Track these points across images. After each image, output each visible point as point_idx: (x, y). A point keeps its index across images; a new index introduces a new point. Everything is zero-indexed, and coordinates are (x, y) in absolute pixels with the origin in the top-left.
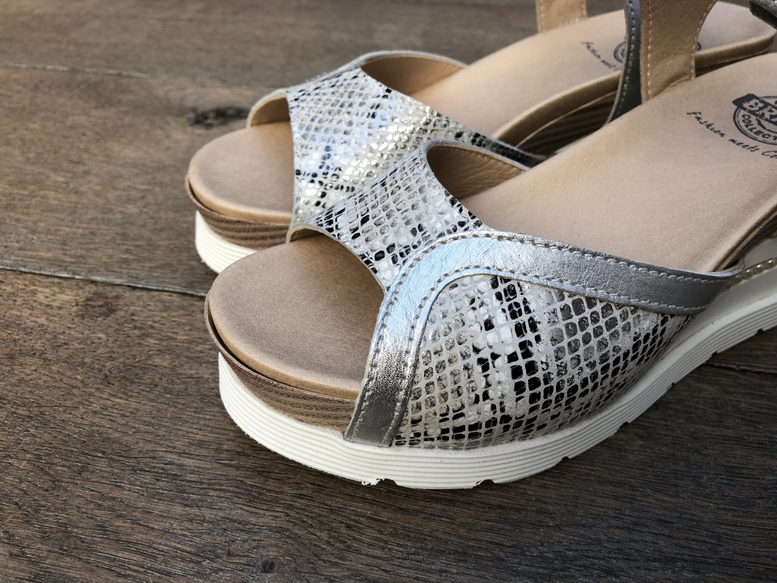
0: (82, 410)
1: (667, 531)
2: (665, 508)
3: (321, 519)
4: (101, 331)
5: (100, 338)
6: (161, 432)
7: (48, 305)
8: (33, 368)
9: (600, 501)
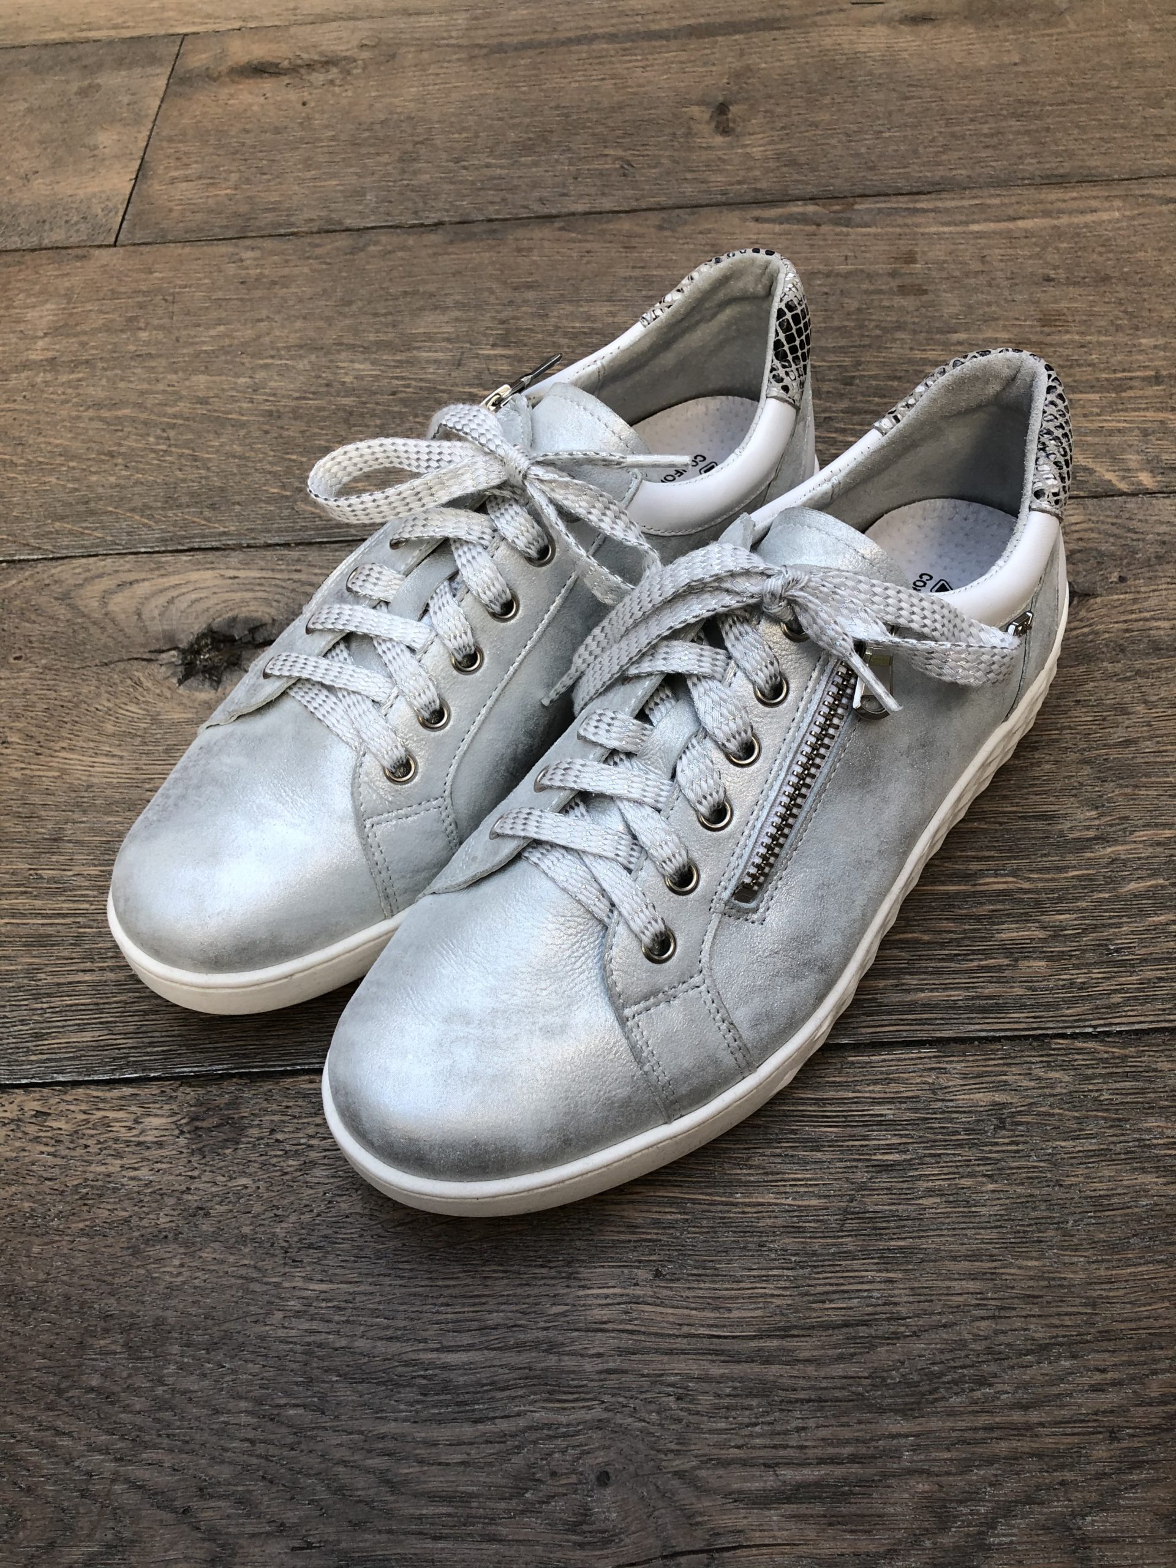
0: (279, 1315)
1: (1036, 1311)
2: (1031, 1278)
3: (644, 1396)
4: (243, 1173)
5: (246, 1187)
6: (402, 1324)
7: (139, 1144)
8: (177, 1262)
9: (957, 1286)
